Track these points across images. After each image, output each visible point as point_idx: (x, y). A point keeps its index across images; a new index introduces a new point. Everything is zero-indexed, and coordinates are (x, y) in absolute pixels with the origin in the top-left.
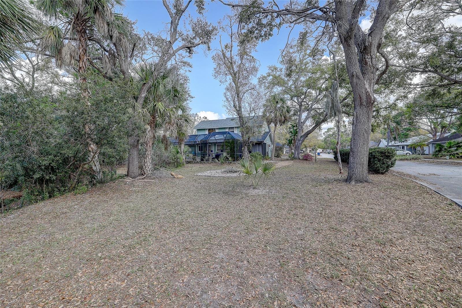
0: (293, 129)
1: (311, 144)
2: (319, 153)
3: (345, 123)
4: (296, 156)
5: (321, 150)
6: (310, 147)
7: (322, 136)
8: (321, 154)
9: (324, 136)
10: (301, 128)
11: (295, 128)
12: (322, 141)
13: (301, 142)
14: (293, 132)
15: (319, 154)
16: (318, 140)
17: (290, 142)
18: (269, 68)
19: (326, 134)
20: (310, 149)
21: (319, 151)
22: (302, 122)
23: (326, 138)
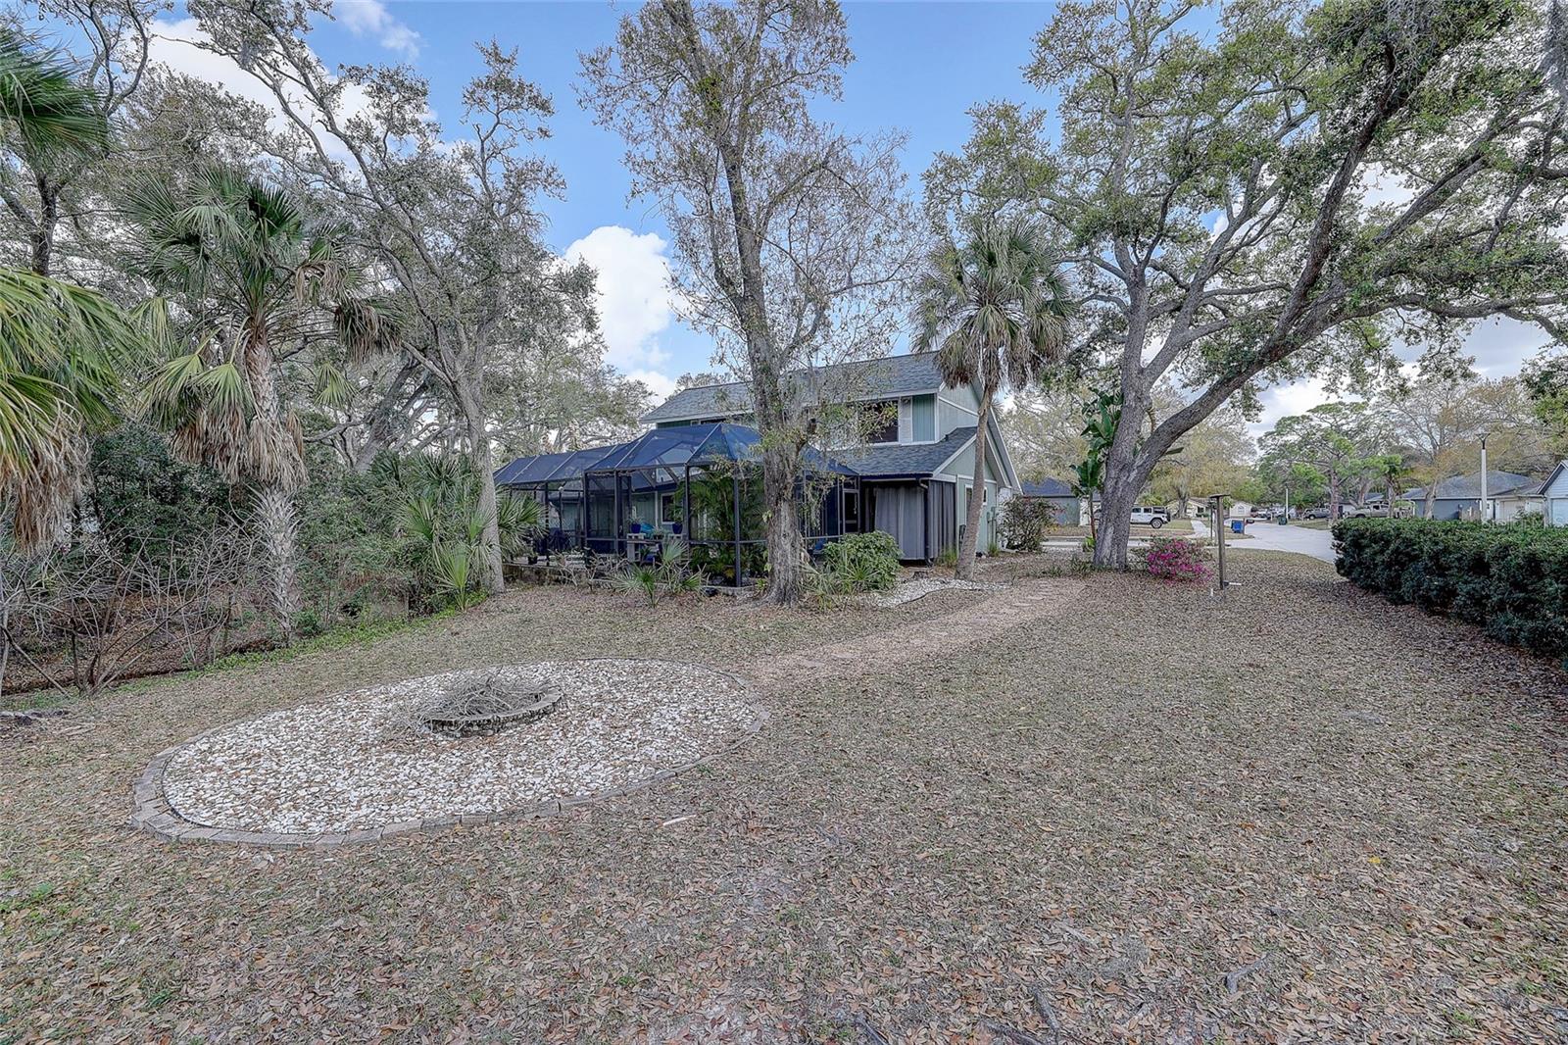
0: (1104, 415)
1: (1198, 483)
2: (1240, 522)
3: (1403, 371)
4: (1106, 551)
5: (1247, 508)
6: (1199, 495)
7: (1254, 453)
8: (1248, 529)
9: (1263, 452)
10: (1139, 399)
11: (1113, 408)
12: (1253, 473)
13: (1133, 474)
14: (1102, 429)
15: (1238, 527)
16: (1236, 469)
17: (1089, 476)
18: (976, 119)
19: (1270, 442)
20: (1200, 502)
21: (1240, 510)
22: (1142, 371)
23: (1268, 460)
